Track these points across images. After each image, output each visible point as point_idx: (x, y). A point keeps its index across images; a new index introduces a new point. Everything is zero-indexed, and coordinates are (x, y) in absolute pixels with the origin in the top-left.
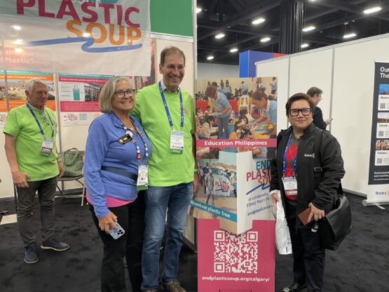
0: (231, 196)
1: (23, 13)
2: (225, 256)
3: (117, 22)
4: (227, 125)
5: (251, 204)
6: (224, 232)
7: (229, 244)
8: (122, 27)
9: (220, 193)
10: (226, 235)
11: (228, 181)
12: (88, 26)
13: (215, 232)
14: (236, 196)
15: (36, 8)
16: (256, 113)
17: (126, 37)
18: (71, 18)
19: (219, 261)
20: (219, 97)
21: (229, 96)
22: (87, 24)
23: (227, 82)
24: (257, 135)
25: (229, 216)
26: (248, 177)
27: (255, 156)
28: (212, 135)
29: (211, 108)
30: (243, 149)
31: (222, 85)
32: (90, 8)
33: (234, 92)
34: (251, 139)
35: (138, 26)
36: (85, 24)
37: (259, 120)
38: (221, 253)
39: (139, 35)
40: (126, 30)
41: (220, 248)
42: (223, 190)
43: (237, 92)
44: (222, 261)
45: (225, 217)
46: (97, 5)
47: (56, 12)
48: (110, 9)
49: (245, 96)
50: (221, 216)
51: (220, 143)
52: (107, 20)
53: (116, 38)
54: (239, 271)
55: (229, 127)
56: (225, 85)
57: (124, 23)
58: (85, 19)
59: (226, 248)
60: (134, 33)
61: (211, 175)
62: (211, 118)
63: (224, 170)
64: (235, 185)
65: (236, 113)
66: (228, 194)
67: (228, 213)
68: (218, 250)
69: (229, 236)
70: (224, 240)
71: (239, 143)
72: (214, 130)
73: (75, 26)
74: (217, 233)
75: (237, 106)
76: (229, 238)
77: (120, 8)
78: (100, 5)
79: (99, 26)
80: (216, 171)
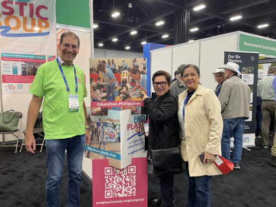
0: (116, 142)
2: (113, 186)
3: (29, 15)
4: (113, 91)
5: (130, 147)
6: (112, 168)
7: (116, 176)
8: (33, 20)
9: (109, 140)
10: (113, 170)
11: (114, 131)
12: (6, 18)
13: (105, 168)
14: (120, 141)
16: (133, 83)
17: (37, 27)
19: (108, 189)
20: (107, 72)
21: (114, 71)
23: (113, 61)
24: (134, 98)
25: (115, 156)
26: (128, 128)
27: (133, 113)
28: (102, 98)
29: (102, 80)
30: (124, 108)
31: (109, 62)
32: (8, 5)
33: (117, 68)
34: (130, 101)
35: (47, 19)
36: (4, 17)
37: (135, 88)
38: (110, 184)
39: (47, 26)
40: (37, 21)
41: (109, 180)
42: (111, 138)
43: (119, 68)
44: (111, 189)
45: (112, 157)
46: (14, 3)
48: (24, 6)
49: (125, 71)
50: (110, 156)
51: (108, 104)
52: (22, 14)
53: (29, 27)
54: (123, 196)
55: (114, 93)
56: (111, 63)
57: (35, 16)
58: (4, 13)
59: (113, 180)
60: (43, 24)
61: (102, 127)
62: (102, 86)
63: (112, 123)
64: (119, 134)
65: (119, 83)
66: (114, 140)
67: (114, 154)
68: (108, 182)
69: (115, 170)
70: (112, 174)
71: (122, 103)
72: (104, 94)
75: (120, 78)
76: (116, 172)
77: (31, 5)
78: (16, 3)
79: (16, 18)
80: (105, 124)
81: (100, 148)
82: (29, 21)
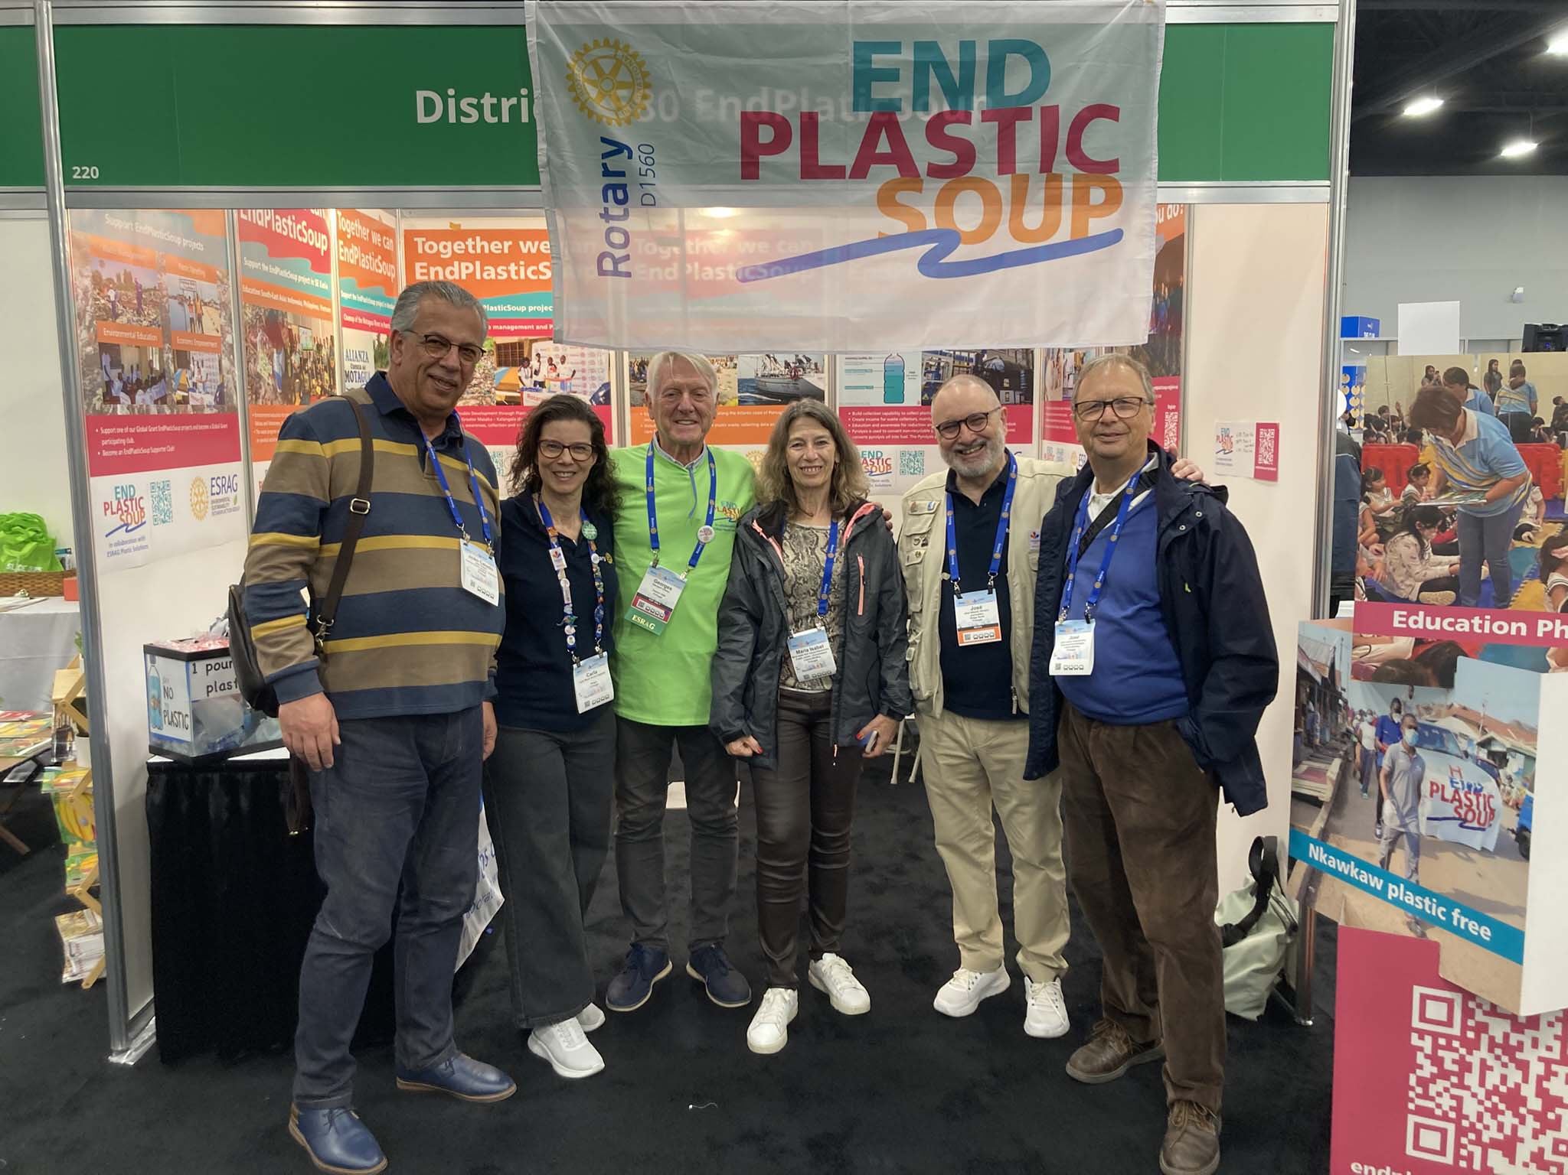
0: (1500, 850)
1: (757, 177)
2: (1459, 1100)
3: (1038, 166)
4: (1502, 549)
6: (1458, 998)
7: (1483, 1053)
8: (1054, 179)
9: (1450, 831)
10: (1468, 1013)
11: (1490, 786)
12: (942, 190)
13: (1418, 991)
14: (1525, 854)
15: (792, 156)
17: (1066, 212)
18: (891, 172)
19: (1427, 1112)
22: (942, 183)
23: (1517, 370)
25: (1485, 933)
28: (1429, 586)
29: (1434, 478)
31: (1493, 378)
32: (952, 130)
35: (1113, 166)
36: (934, 187)
38: (1441, 1084)
39: (1114, 198)
40: (1067, 185)
41: (1437, 1061)
42: (1463, 823)
43: (1560, 410)
44: (1445, 1117)
45: (1465, 934)
46: (976, 115)
47: (848, 160)
48: (1019, 125)
50: (1448, 925)
51: (1464, 625)
52: (1006, 162)
55: (1512, 560)
56: (1505, 381)
57: (1062, 165)
58: (935, 171)
59: (1465, 1067)
60: (1097, 195)
61: (1411, 750)
62: (1432, 517)
63: (1477, 737)
64: (1524, 808)
66: (1489, 839)
67: (1482, 920)
68: (1428, 1069)
69: (1480, 1016)
70: (1456, 1030)
71: (1558, 628)
73: (901, 197)
74: (1424, 998)
76: (1483, 1028)
77: (1050, 115)
78: (986, 116)
79: (983, 187)
80: (1433, 738)
81: (1385, 862)
82: (1037, 192)
